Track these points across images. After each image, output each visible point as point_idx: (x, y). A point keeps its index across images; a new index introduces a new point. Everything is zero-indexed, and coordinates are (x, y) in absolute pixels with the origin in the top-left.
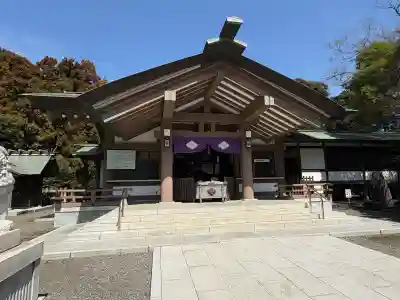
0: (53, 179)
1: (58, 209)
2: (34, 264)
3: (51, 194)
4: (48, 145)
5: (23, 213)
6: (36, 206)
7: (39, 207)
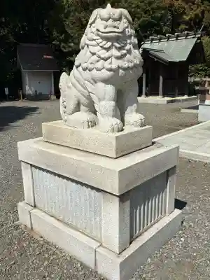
0: (199, 66)
1: (203, 101)
2: (168, 173)
3: (197, 84)
4: (194, 25)
5: (172, 101)
6: (183, 95)
7: (186, 97)
